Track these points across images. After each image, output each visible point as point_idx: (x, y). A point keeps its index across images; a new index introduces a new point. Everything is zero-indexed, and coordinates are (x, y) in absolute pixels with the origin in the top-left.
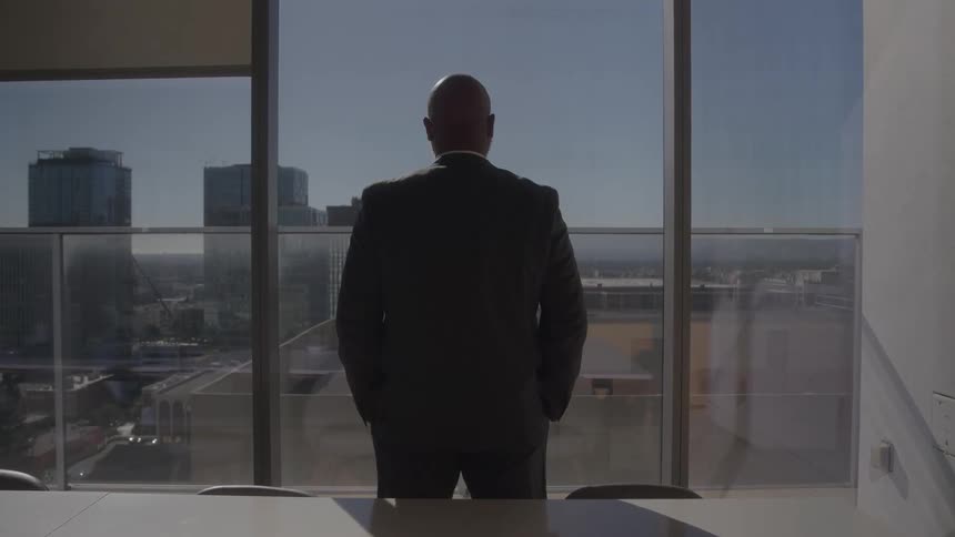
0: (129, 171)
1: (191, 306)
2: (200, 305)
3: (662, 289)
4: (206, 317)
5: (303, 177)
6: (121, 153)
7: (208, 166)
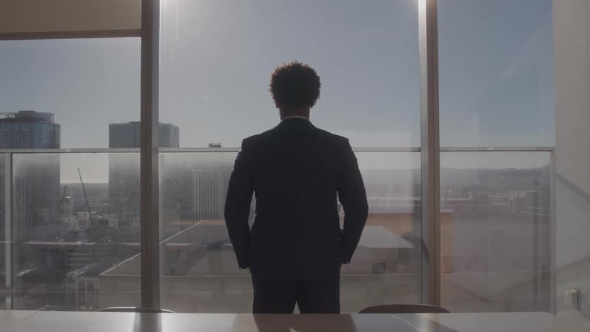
0: (59, 126)
1: (100, 217)
2: (106, 216)
3: (421, 202)
4: (111, 225)
5: (176, 130)
6: (53, 115)
7: (112, 123)
